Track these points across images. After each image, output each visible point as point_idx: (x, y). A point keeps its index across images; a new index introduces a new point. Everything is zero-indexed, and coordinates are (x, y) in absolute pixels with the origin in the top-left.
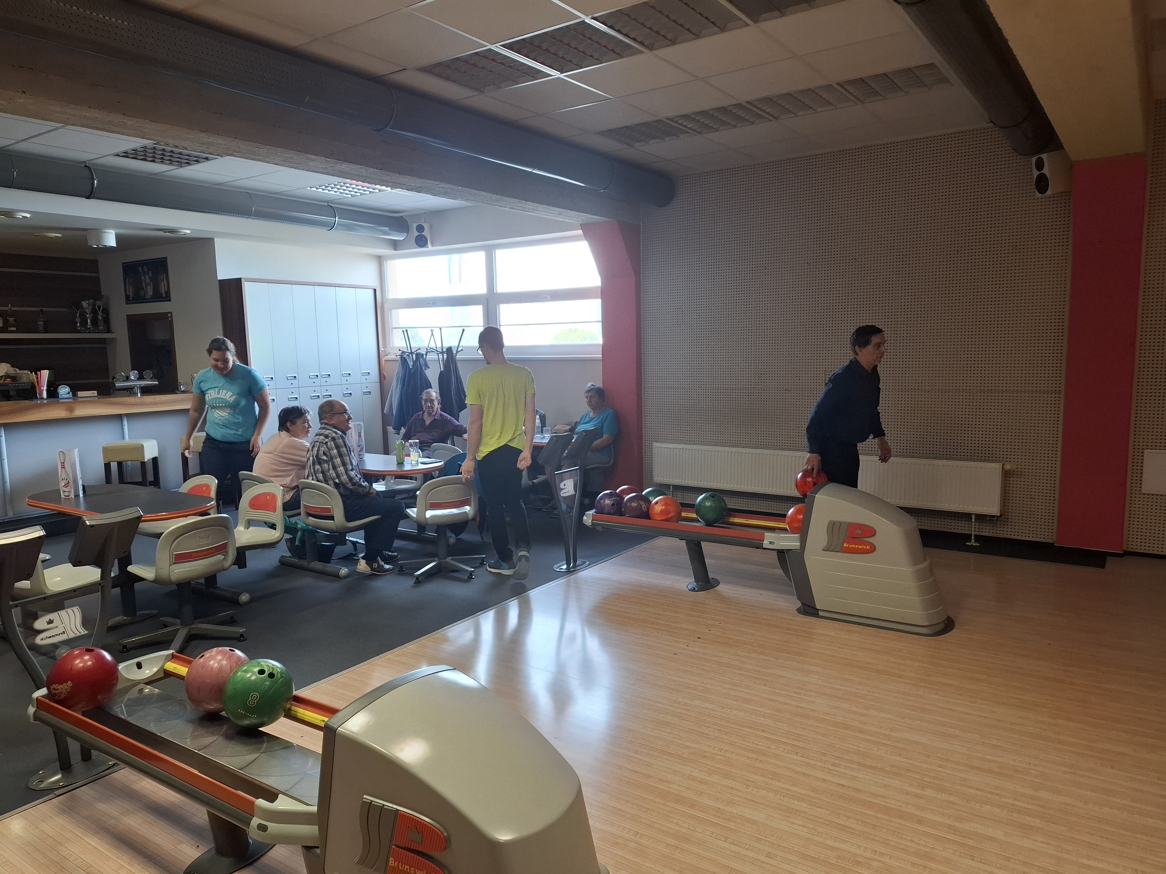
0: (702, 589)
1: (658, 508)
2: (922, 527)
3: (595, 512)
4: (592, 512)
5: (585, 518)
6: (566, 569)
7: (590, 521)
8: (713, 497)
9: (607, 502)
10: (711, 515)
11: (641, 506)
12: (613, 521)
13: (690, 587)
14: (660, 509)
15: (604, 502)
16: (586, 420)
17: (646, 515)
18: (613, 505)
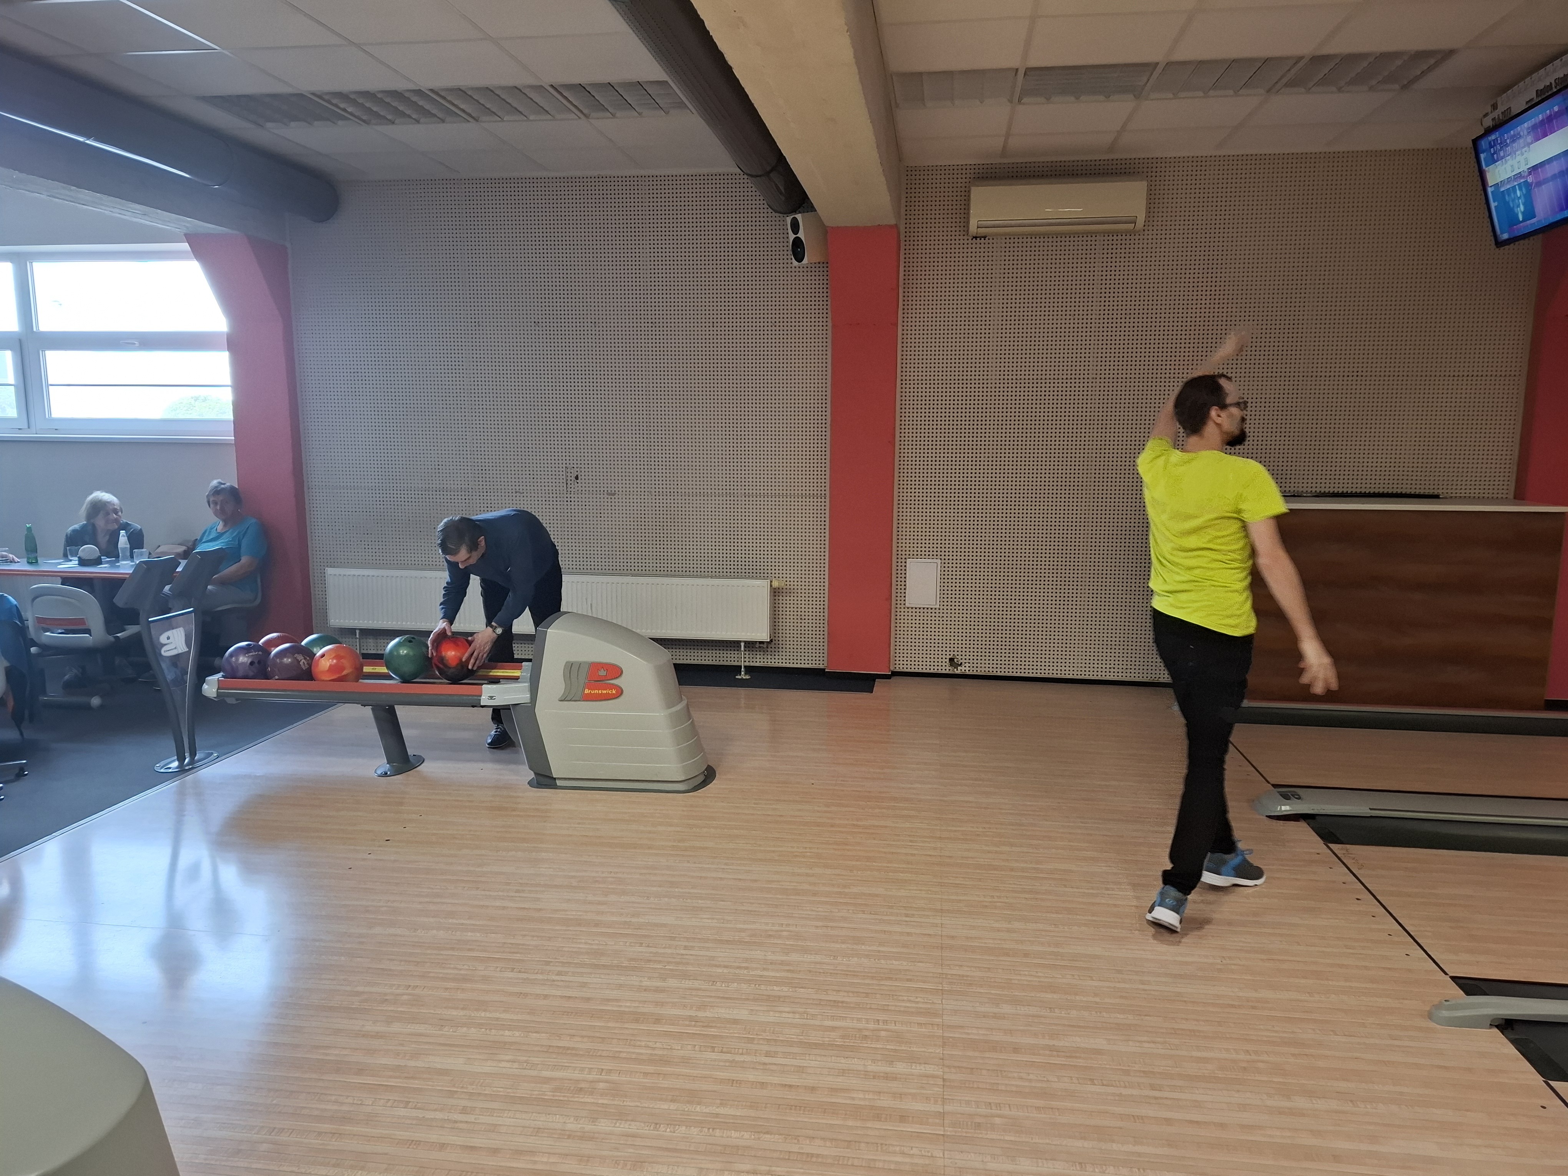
0: (398, 772)
1: (325, 664)
2: (678, 662)
3: (223, 676)
4: (219, 676)
5: (205, 686)
6: (177, 768)
7: (215, 690)
8: (410, 641)
9: (243, 659)
10: (408, 668)
11: (299, 662)
12: (256, 688)
13: (379, 772)
14: (328, 664)
15: (237, 660)
16: (211, 537)
17: (308, 675)
18: (252, 663)
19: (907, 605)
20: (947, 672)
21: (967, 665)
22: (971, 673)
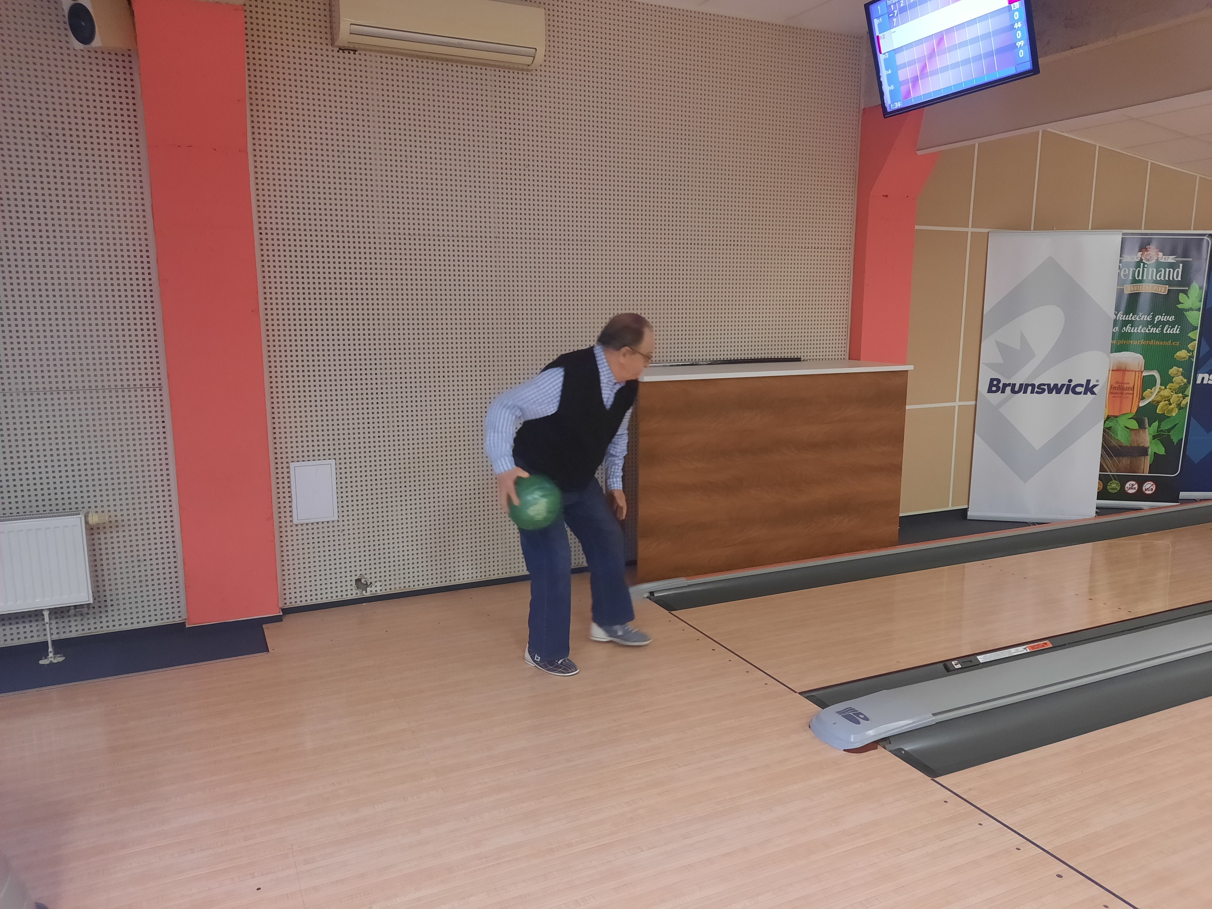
19: (295, 521)
20: (354, 597)
21: (378, 584)
22: (384, 592)
